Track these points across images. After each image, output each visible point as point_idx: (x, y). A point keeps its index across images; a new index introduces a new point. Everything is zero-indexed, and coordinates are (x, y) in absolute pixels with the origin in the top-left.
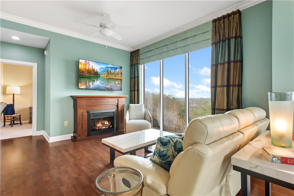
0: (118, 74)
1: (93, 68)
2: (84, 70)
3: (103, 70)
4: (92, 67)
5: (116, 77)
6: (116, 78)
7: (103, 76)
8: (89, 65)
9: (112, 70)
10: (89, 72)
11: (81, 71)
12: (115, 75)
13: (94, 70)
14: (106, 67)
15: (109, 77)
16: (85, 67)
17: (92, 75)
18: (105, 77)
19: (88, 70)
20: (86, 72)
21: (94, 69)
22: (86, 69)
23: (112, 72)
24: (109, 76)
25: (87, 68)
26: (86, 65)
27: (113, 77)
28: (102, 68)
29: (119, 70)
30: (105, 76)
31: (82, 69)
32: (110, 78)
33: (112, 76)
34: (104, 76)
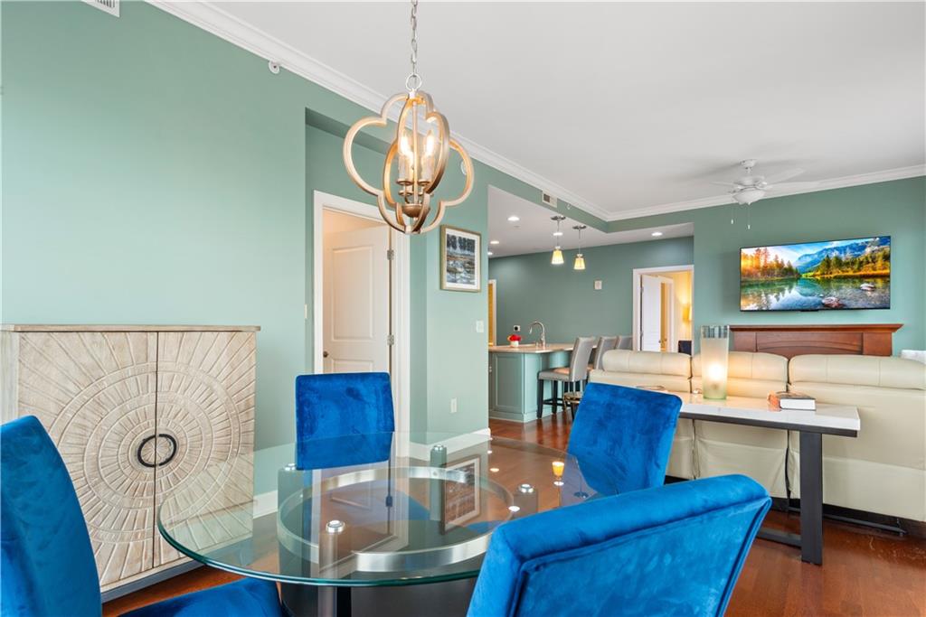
0: (868, 262)
1: (777, 261)
2: (753, 270)
3: (809, 260)
4: (777, 257)
5: (859, 270)
6: (862, 273)
7: (811, 274)
8: (766, 257)
9: (843, 255)
10: (767, 271)
11: (747, 273)
12: (856, 267)
13: (780, 266)
14: (822, 252)
15: (832, 276)
16: (755, 263)
17: (776, 278)
18: (819, 278)
19: (765, 267)
20: (759, 274)
21: (782, 262)
22: (758, 268)
23: (843, 260)
24: (831, 273)
25: (762, 264)
26: (758, 258)
27: (851, 273)
28: (806, 255)
29: (876, 248)
30: (819, 273)
31: (748, 268)
32: (835, 277)
33: (843, 271)
34: (814, 276)
